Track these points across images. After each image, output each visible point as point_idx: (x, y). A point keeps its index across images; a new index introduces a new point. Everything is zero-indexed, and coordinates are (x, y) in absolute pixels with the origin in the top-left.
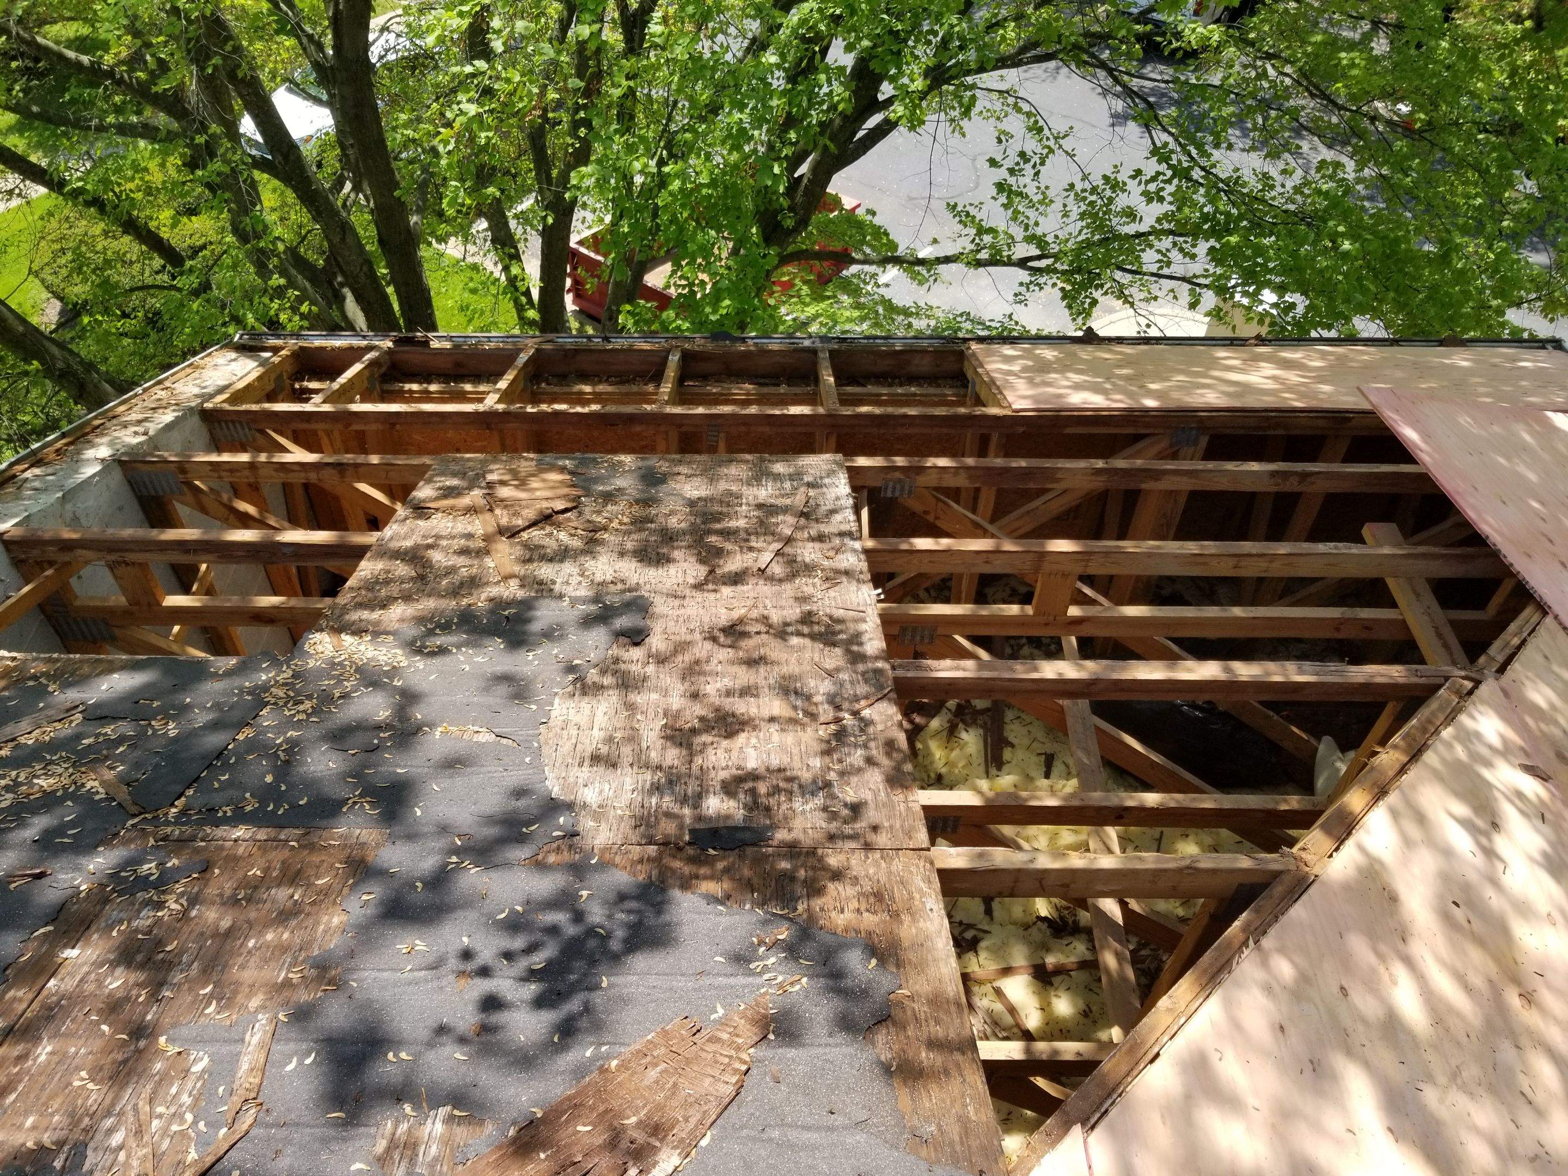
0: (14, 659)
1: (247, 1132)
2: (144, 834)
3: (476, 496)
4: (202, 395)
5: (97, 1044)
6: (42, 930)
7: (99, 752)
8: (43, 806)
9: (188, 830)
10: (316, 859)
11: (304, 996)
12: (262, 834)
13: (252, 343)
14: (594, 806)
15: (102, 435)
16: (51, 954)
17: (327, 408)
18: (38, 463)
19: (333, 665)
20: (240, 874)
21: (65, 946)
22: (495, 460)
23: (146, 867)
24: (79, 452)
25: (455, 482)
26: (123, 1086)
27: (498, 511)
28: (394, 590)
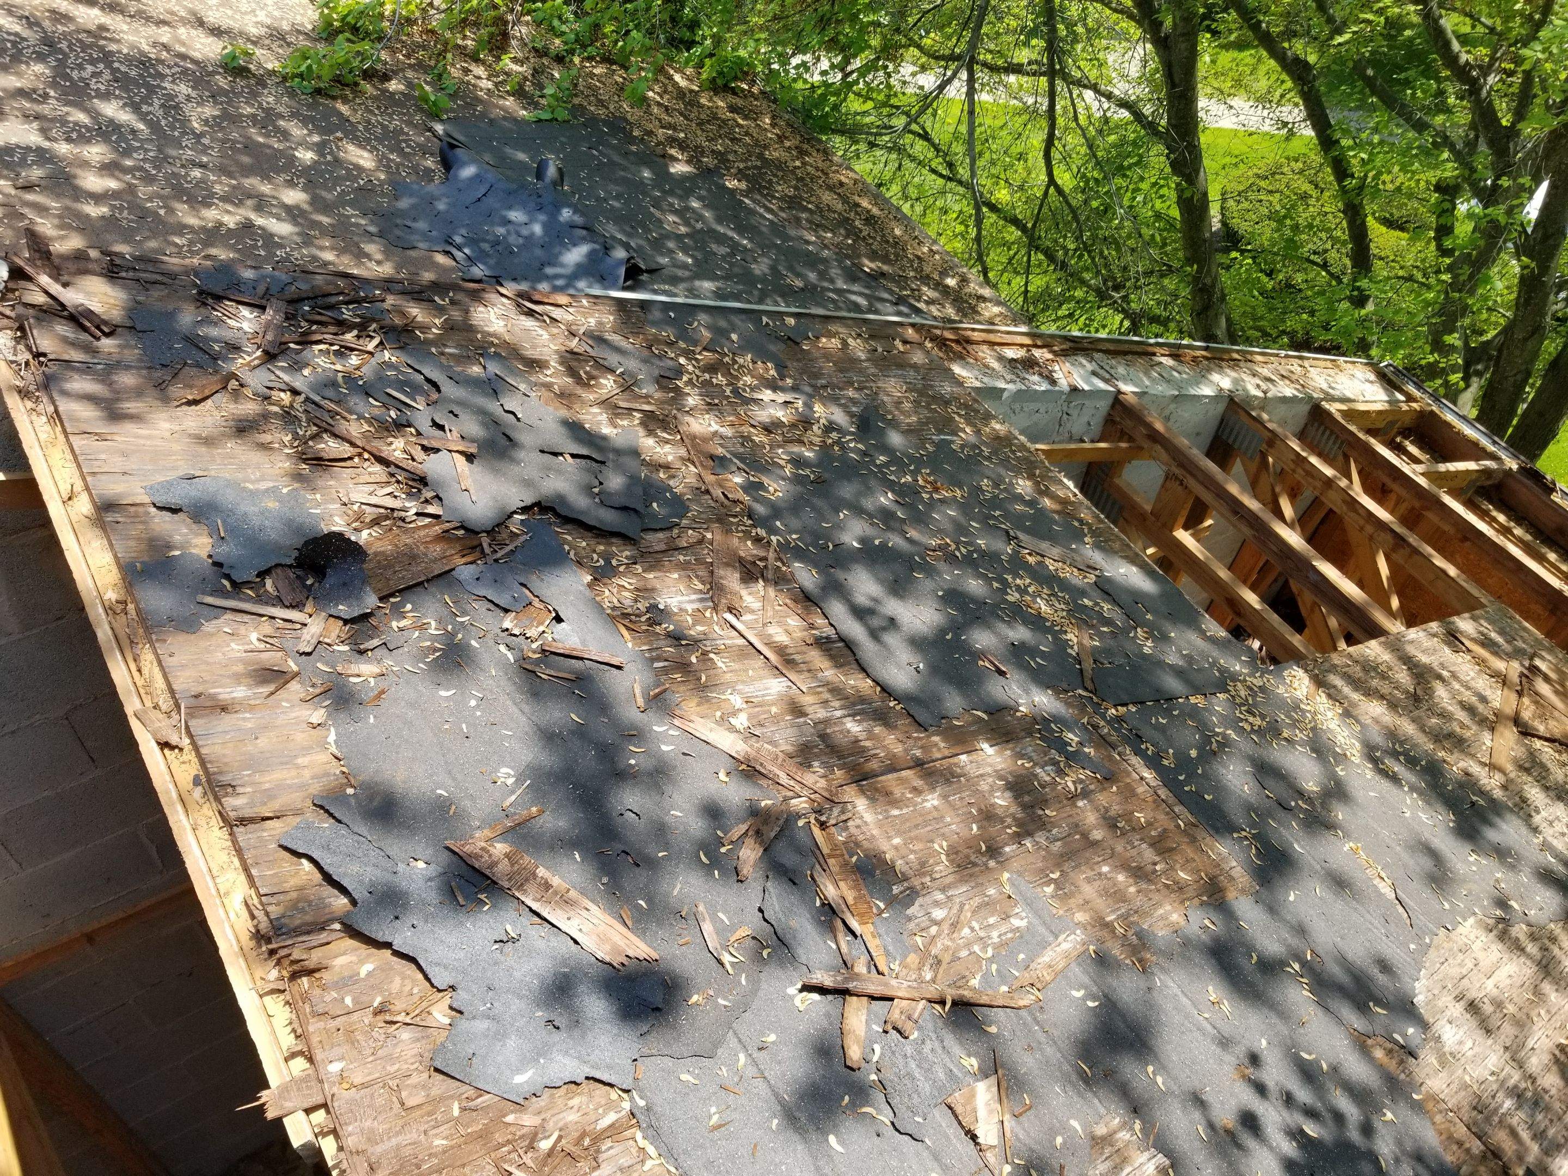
0: (1075, 495)
1: (1019, 1008)
2: (1082, 709)
3: (1514, 669)
4: (1327, 393)
5: (964, 833)
6: (979, 713)
7: (1091, 618)
8: (1032, 623)
9: (1114, 738)
10: (1190, 852)
11: (1117, 951)
12: (1163, 793)
13: (1393, 378)
14: (1447, 1049)
15: (1232, 368)
16: (975, 735)
17: (1422, 481)
18: (1175, 356)
19: (1296, 707)
20: (1130, 807)
21: (987, 740)
22: (1550, 651)
23: (1070, 736)
24: (1209, 370)
25: (1499, 639)
26: (962, 881)
27: (1526, 700)
28: (1385, 689)
